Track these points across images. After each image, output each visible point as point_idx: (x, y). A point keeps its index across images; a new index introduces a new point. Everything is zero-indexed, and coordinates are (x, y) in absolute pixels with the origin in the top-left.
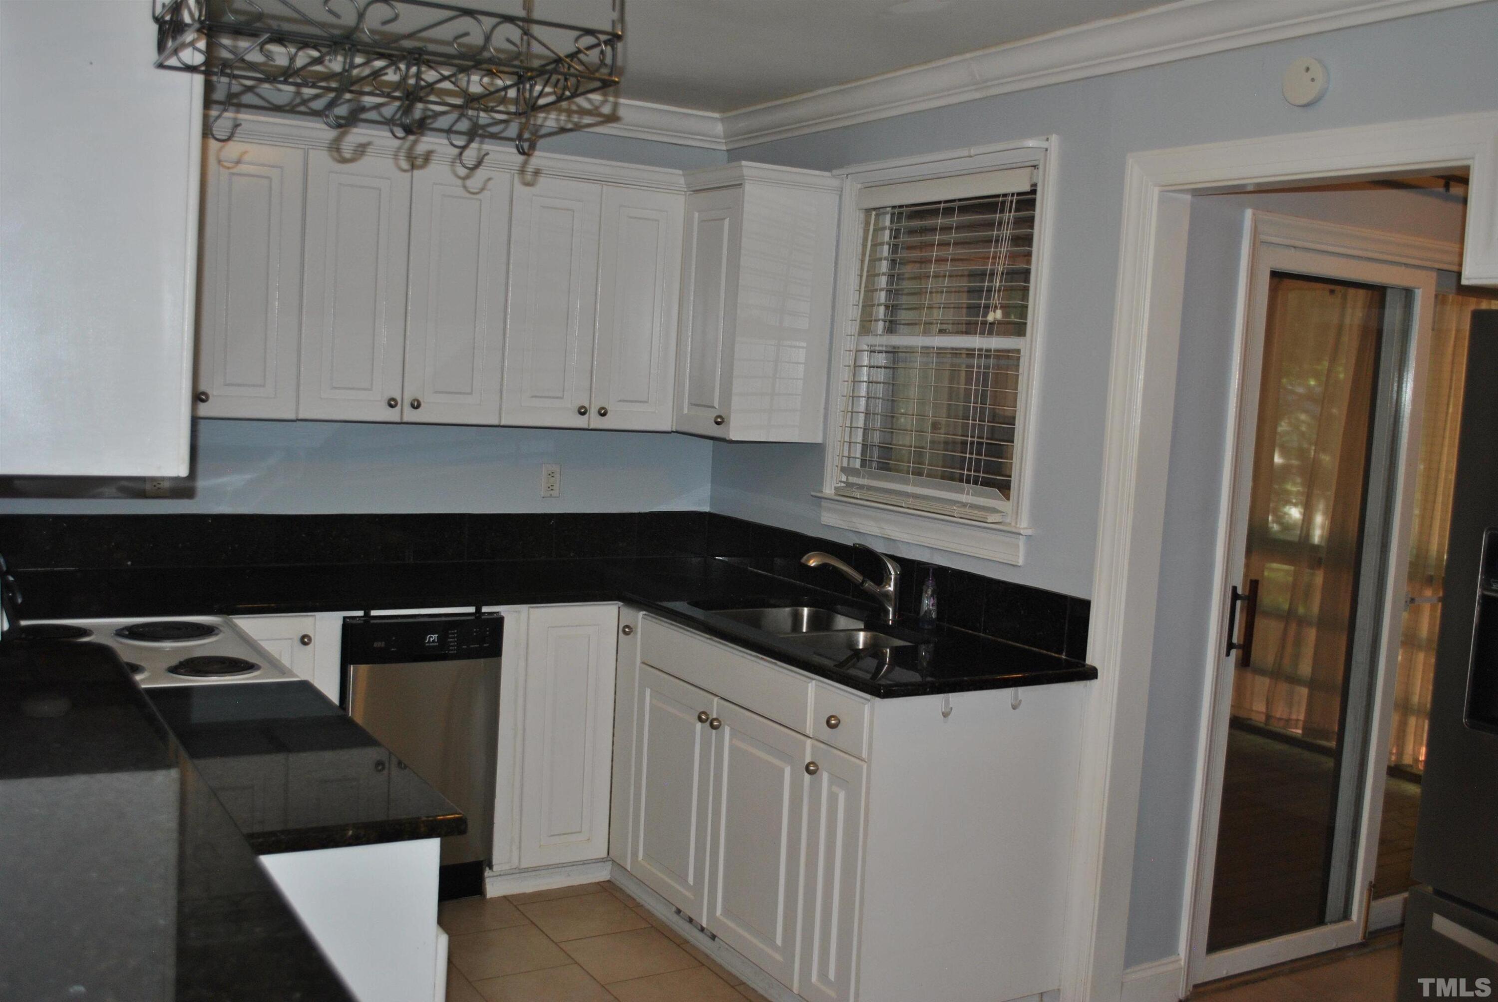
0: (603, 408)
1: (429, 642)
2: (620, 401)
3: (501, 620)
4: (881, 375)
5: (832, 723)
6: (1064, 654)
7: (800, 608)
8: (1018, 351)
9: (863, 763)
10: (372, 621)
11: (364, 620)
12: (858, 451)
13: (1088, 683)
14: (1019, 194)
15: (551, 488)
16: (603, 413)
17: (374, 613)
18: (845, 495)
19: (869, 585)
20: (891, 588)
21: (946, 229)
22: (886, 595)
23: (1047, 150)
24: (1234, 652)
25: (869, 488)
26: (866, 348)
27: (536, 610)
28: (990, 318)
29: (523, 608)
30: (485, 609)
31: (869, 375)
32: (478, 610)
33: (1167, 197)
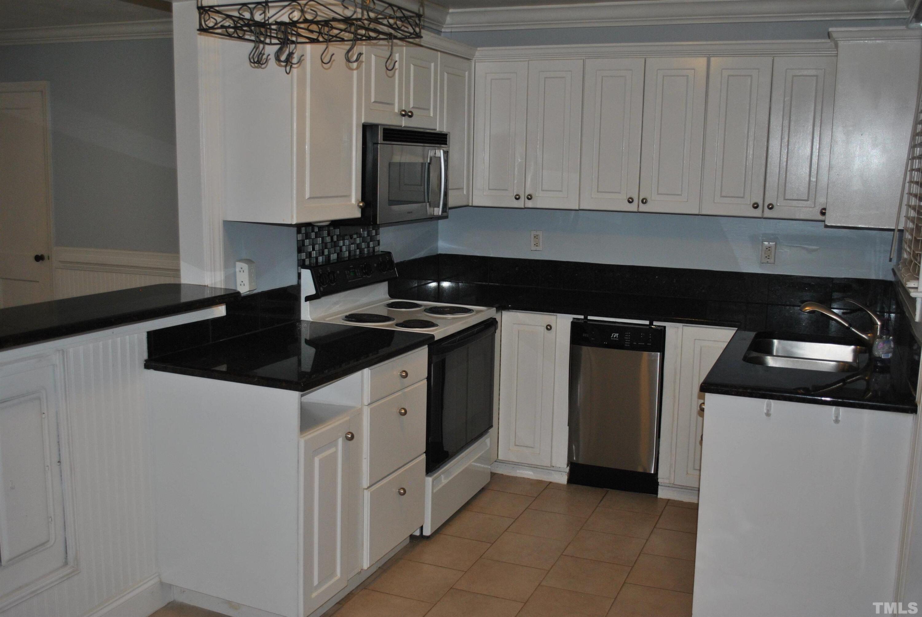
0: (771, 204)
1: (613, 337)
3: (665, 331)
10: (588, 322)
11: (585, 322)
15: (768, 257)
16: (770, 207)
17: (590, 318)
20: (878, 333)
27: (688, 327)
29: (679, 325)
30: (655, 323)
32: (651, 324)
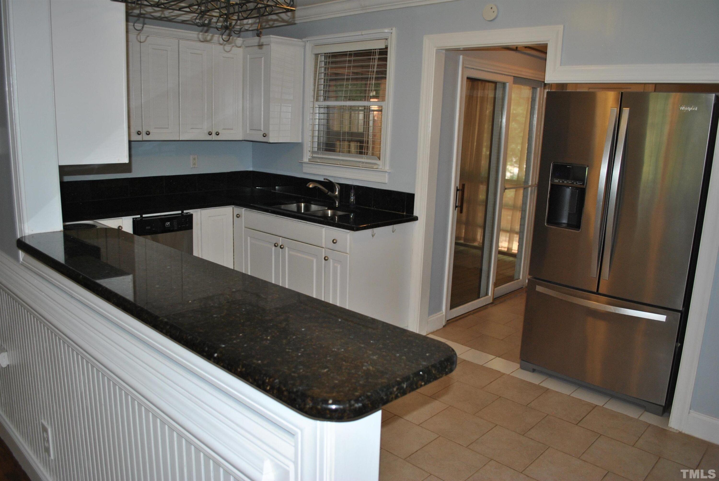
0: (217, 132)
1: (167, 225)
2: (223, 129)
3: (191, 216)
4: (322, 116)
5: (334, 242)
6: (405, 213)
7: (300, 204)
9: (347, 255)
10: (144, 219)
11: (141, 219)
12: (316, 145)
13: (415, 222)
14: (380, 49)
15: (194, 164)
16: (218, 134)
17: (144, 216)
18: (313, 161)
19: (330, 193)
20: (337, 193)
21: (350, 61)
22: (336, 196)
23: (391, 33)
24: (457, 209)
25: (322, 158)
26: (318, 107)
27: (203, 210)
28: (371, 95)
29: (199, 210)
30: (185, 212)
31: (319, 117)
32: (182, 212)
33: (438, 51)
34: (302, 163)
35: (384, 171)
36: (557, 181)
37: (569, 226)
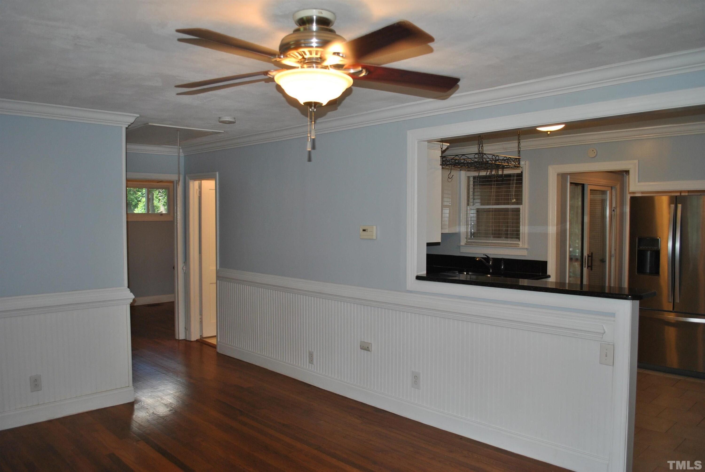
4: (475, 215)
6: (541, 273)
8: (520, 208)
12: (469, 234)
14: (518, 174)
18: (467, 244)
19: (487, 264)
20: (491, 264)
23: (526, 164)
25: (475, 242)
26: (469, 209)
28: (513, 201)
31: (471, 216)
33: (558, 175)
34: (460, 246)
35: (524, 248)
36: (642, 247)
37: (651, 273)
